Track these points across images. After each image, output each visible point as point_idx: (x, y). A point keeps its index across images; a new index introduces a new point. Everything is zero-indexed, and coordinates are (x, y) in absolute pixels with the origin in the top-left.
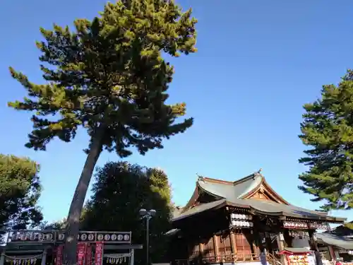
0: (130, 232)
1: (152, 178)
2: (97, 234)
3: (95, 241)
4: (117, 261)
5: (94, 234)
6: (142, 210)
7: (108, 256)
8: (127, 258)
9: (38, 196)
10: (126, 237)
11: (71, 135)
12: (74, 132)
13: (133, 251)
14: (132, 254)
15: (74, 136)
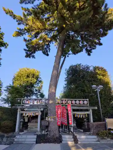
0: (88, 99)
1: (97, 71)
2: (68, 100)
3: (67, 104)
4: (82, 116)
5: (66, 100)
6: (93, 86)
7: (76, 113)
8: (88, 115)
9: (42, 86)
10: (85, 102)
11: (48, 51)
12: (49, 49)
13: (91, 111)
14: (90, 112)
15: (49, 51)
